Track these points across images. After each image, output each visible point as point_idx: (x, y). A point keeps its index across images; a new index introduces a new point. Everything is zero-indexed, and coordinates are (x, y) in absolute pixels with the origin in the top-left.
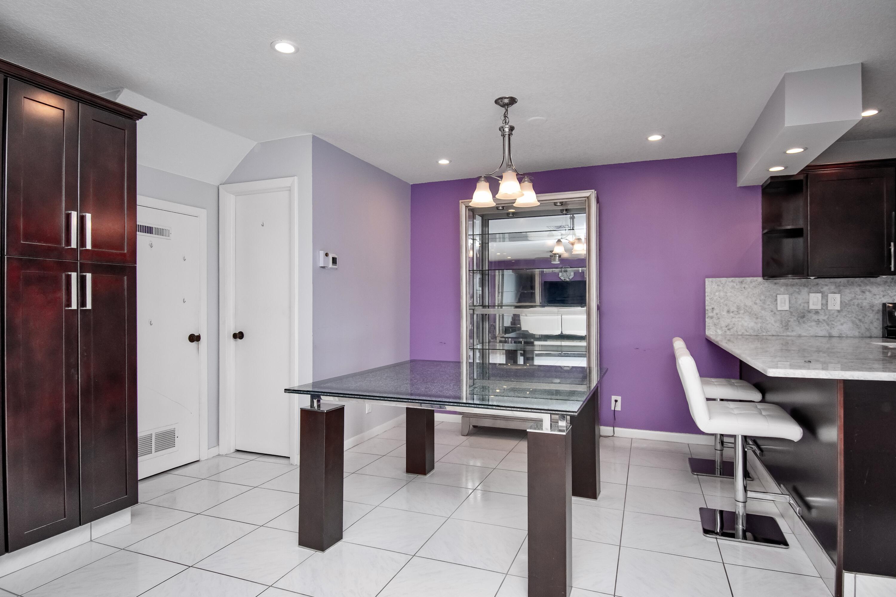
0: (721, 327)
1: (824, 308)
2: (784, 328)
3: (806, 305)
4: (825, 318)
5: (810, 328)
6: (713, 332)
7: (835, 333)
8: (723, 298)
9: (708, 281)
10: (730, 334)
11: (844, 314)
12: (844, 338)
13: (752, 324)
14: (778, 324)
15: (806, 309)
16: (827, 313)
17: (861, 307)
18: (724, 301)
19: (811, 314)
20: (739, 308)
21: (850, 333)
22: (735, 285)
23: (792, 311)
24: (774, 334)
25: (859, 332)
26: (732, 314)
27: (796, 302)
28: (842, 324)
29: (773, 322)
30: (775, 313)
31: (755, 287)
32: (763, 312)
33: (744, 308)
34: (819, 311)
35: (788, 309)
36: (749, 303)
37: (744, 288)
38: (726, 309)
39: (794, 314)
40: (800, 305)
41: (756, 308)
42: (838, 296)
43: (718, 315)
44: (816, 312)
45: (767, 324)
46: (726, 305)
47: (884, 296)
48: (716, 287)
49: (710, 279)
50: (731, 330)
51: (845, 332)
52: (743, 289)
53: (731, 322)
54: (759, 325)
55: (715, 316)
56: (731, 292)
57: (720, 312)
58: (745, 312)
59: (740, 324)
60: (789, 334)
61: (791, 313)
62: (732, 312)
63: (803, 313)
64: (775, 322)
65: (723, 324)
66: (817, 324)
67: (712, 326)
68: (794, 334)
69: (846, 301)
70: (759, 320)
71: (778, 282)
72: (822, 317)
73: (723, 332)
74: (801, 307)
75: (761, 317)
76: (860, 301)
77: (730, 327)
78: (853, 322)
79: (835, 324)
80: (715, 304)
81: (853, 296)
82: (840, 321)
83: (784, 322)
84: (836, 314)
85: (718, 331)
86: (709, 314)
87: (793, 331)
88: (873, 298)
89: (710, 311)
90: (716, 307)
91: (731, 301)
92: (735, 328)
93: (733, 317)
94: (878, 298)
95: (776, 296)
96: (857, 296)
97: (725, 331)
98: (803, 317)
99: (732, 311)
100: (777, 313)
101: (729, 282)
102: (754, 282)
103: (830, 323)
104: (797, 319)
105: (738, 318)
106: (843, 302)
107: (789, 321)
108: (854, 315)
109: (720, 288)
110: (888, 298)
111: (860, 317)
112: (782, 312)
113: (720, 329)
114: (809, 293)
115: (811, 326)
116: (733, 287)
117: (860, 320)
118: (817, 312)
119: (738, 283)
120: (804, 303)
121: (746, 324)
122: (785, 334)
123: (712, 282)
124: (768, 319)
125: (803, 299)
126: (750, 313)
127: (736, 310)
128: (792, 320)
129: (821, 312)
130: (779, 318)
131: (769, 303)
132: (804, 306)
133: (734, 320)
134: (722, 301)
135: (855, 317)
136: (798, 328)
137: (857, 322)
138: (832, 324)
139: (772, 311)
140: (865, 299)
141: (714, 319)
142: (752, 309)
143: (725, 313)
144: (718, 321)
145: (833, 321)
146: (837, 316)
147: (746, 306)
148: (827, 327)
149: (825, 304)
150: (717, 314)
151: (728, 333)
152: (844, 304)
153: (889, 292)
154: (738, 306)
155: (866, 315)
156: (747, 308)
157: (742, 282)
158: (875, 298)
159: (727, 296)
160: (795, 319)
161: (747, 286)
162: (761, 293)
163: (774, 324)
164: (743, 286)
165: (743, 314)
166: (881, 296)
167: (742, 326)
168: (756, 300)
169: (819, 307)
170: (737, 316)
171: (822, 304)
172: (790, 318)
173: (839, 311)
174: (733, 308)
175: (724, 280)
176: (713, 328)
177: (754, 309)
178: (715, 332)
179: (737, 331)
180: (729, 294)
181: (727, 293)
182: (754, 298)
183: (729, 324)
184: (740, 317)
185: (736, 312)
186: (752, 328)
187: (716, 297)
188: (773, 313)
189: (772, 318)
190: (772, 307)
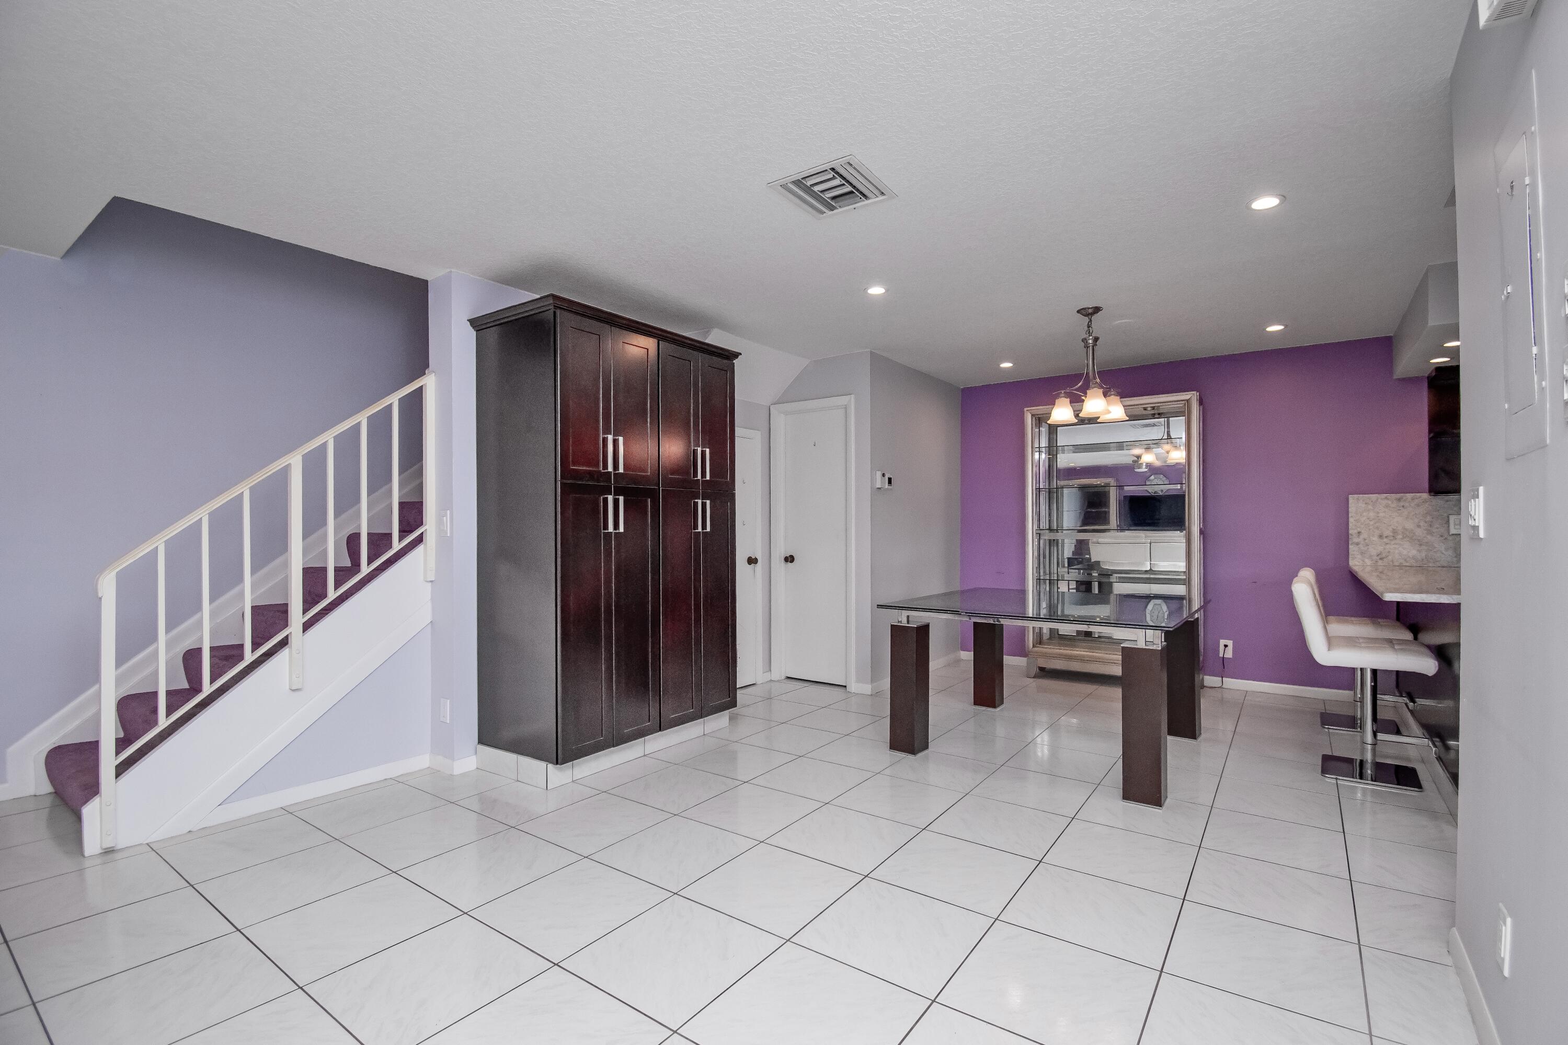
0: (1370, 557)
6: (1359, 562)
8: (1374, 519)
9: (1352, 498)
10: (1383, 564)
13: (1414, 552)
14: (1450, 552)
18: (1375, 523)
20: (1395, 532)
22: (1390, 503)
24: (1445, 565)
26: (1385, 540)
29: (1443, 549)
30: (1446, 539)
31: (1418, 505)
32: (1429, 537)
33: (1402, 533)
36: (1409, 525)
37: (1403, 506)
38: (1377, 532)
41: (1419, 533)
43: (1366, 541)
45: (1435, 552)
46: (1378, 528)
48: (1364, 505)
49: (1356, 496)
50: (1385, 559)
52: (1401, 508)
53: (1385, 549)
54: (1423, 554)
55: (1362, 542)
56: (1385, 512)
57: (1369, 538)
58: (1404, 538)
59: (1397, 552)
62: (1386, 537)
64: (1446, 549)
65: (1373, 551)
67: (1357, 555)
70: (1424, 547)
71: (1451, 499)
73: (1373, 562)
75: (1427, 543)
77: (1384, 555)
80: (1362, 527)
85: (1366, 560)
86: (1354, 539)
89: (1355, 536)
90: (1363, 531)
91: (1385, 524)
92: (1390, 557)
93: (1387, 544)
95: (1448, 517)
97: (1376, 561)
99: (1385, 535)
100: (1449, 538)
101: (1382, 499)
102: (1417, 498)
105: (1394, 544)
109: (1370, 507)
112: (1455, 537)
116: (1387, 506)
119: (1395, 501)
121: (1405, 552)
123: (1358, 499)
124: (1436, 545)
126: (1411, 539)
127: (1391, 534)
130: (1452, 544)
131: (1438, 526)
133: (1388, 547)
134: (1372, 523)
139: (1442, 536)
141: (1361, 546)
142: (1413, 534)
143: (1375, 539)
144: (1366, 548)
147: (1406, 530)
150: (1365, 540)
151: (1380, 562)
154: (1394, 530)
156: (1408, 533)
157: (1399, 500)
159: (1378, 517)
161: (1407, 504)
162: (1427, 513)
163: (1444, 552)
164: (1402, 504)
165: (1402, 539)
167: (1399, 555)
168: (1419, 523)
170: (1393, 542)
174: (1388, 532)
175: (1374, 497)
176: (1359, 556)
177: (1417, 534)
178: (1361, 562)
179: (1392, 561)
180: (1381, 515)
181: (1378, 513)
182: (1416, 520)
183: (1381, 552)
184: (1396, 544)
185: (1392, 538)
186: (1414, 558)
187: (1364, 518)
188: (1443, 538)
189: (1442, 544)
190: (1442, 530)
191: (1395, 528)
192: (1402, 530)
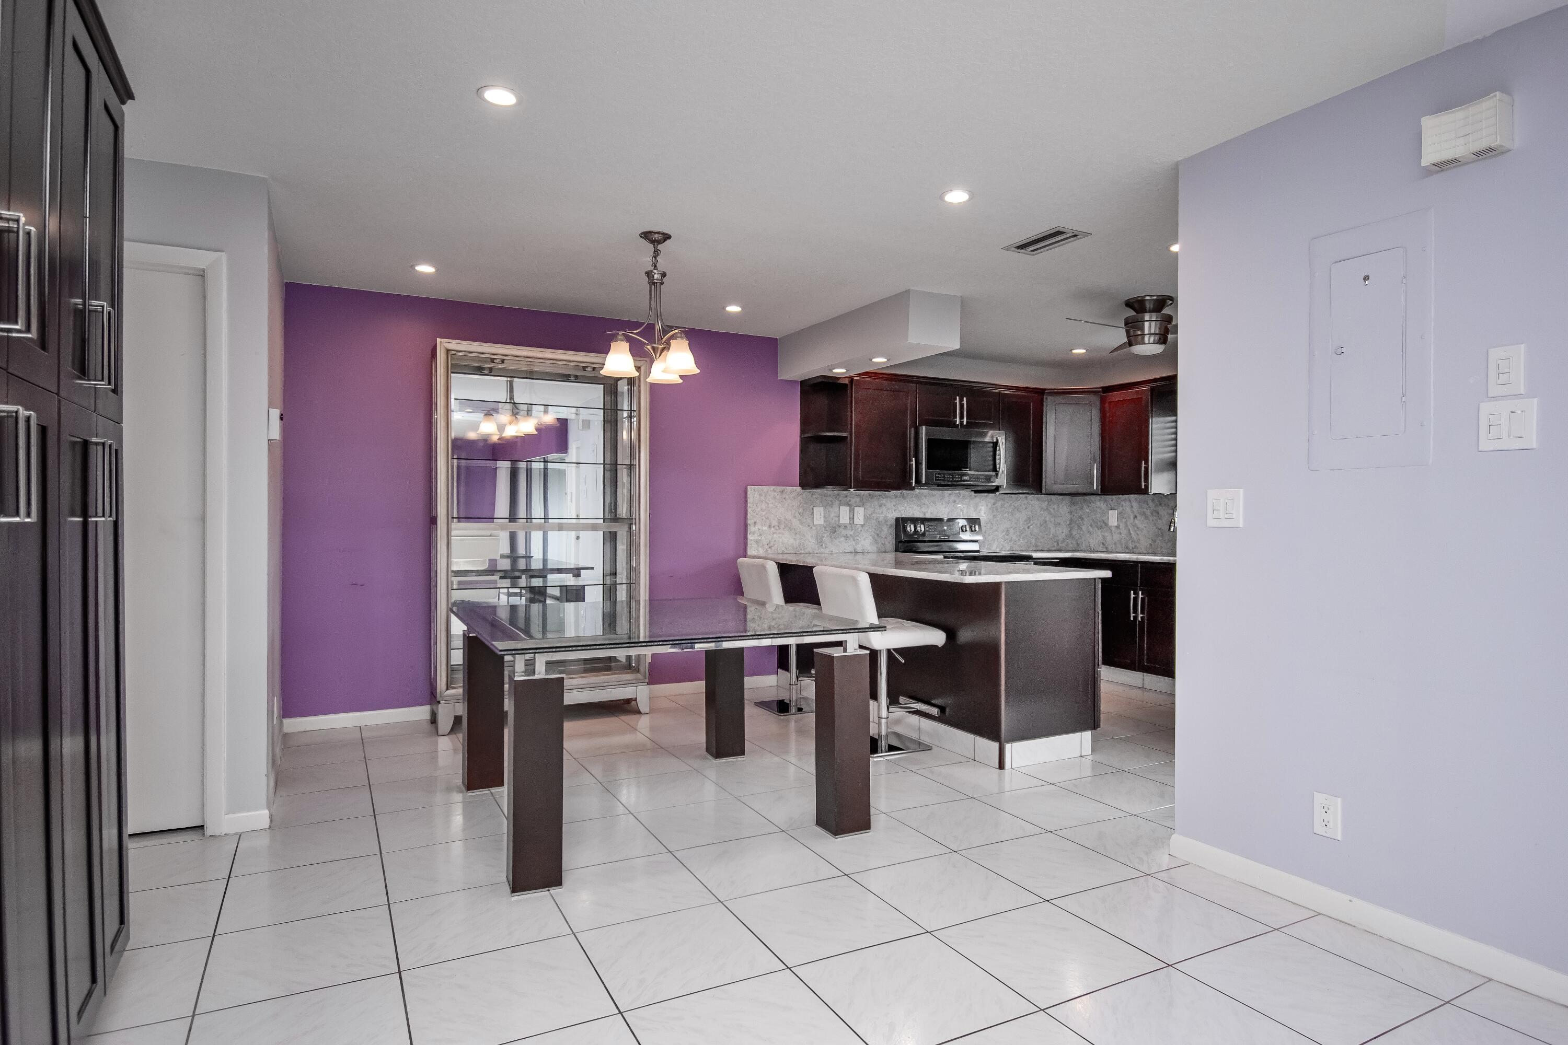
0: (763, 545)
1: (851, 523)
2: (819, 544)
3: (837, 519)
4: (852, 533)
5: (840, 544)
6: (755, 551)
7: (859, 549)
8: (765, 510)
9: (750, 489)
10: (771, 553)
11: (866, 529)
12: (866, 554)
13: (792, 541)
14: (813, 541)
15: (837, 524)
16: (854, 528)
17: (879, 522)
18: (766, 514)
19: (841, 529)
20: (779, 522)
21: (871, 550)
22: (776, 495)
23: (825, 526)
24: (811, 551)
25: (877, 547)
26: (773, 530)
27: (829, 516)
28: (864, 540)
29: (809, 538)
31: (794, 498)
32: (800, 526)
33: (784, 522)
34: (847, 525)
35: (822, 523)
36: (789, 516)
37: (784, 498)
38: (767, 523)
39: (828, 529)
40: (832, 519)
41: (795, 523)
42: (862, 509)
43: (759, 531)
45: (805, 540)
46: (768, 518)
48: (758, 497)
49: (752, 488)
50: (772, 548)
51: (867, 547)
52: (783, 500)
53: (772, 538)
54: (798, 541)
55: (757, 532)
56: (772, 503)
57: (762, 527)
58: (785, 527)
59: (781, 540)
60: (823, 550)
61: (825, 528)
62: (774, 527)
63: (835, 528)
64: (812, 537)
65: (765, 541)
66: (845, 539)
67: (754, 544)
68: (827, 550)
69: (868, 515)
70: (798, 536)
71: (814, 493)
72: (849, 532)
74: (833, 522)
75: (799, 532)
76: (878, 516)
77: (772, 544)
78: (873, 537)
79: (860, 539)
80: (757, 517)
81: (873, 509)
82: (863, 536)
83: (819, 538)
84: (860, 529)
85: (760, 549)
86: (751, 529)
87: (826, 547)
88: (887, 512)
89: (752, 526)
90: (757, 521)
91: (772, 514)
92: (776, 546)
93: (774, 533)
94: (892, 512)
95: (813, 509)
96: (875, 509)
97: (766, 550)
98: (835, 532)
99: (772, 526)
100: (814, 528)
101: (771, 491)
102: (792, 491)
103: (856, 539)
104: (830, 534)
106: (866, 517)
107: (823, 537)
108: (874, 530)
109: (763, 498)
110: (899, 513)
111: (878, 532)
112: (817, 527)
113: (761, 547)
114: (840, 505)
115: (840, 542)
116: (775, 498)
117: (878, 535)
118: (846, 527)
119: (779, 493)
120: (836, 517)
121: (786, 541)
122: (819, 551)
123: (754, 491)
124: (805, 534)
125: (835, 513)
126: (790, 528)
127: (777, 524)
128: (826, 535)
129: (849, 527)
130: (815, 533)
131: (807, 518)
132: (835, 521)
133: (775, 535)
134: (763, 514)
135: (874, 532)
136: (831, 544)
137: (876, 536)
139: (809, 526)
140: (883, 513)
141: (756, 535)
142: (791, 523)
143: (766, 528)
144: (759, 538)
145: (858, 536)
146: (861, 531)
147: (786, 520)
148: (854, 543)
149: (852, 519)
150: (759, 529)
151: (769, 551)
153: (899, 506)
154: (778, 519)
155: (883, 530)
156: (787, 523)
157: (782, 492)
158: (889, 512)
159: (768, 508)
160: (828, 534)
161: (787, 497)
162: (799, 505)
163: (810, 540)
164: (783, 496)
165: (784, 529)
166: (894, 511)
167: (782, 543)
168: (795, 514)
169: (847, 522)
170: (777, 532)
171: (850, 519)
172: (824, 533)
173: (862, 526)
174: (775, 523)
175: (766, 488)
176: (755, 546)
177: (793, 524)
179: (778, 549)
180: (770, 505)
181: (768, 504)
182: (793, 511)
183: (770, 541)
184: (779, 533)
185: (777, 528)
186: (792, 546)
187: (758, 509)
188: (810, 528)
189: (809, 533)
190: (809, 521)
192: (784, 520)
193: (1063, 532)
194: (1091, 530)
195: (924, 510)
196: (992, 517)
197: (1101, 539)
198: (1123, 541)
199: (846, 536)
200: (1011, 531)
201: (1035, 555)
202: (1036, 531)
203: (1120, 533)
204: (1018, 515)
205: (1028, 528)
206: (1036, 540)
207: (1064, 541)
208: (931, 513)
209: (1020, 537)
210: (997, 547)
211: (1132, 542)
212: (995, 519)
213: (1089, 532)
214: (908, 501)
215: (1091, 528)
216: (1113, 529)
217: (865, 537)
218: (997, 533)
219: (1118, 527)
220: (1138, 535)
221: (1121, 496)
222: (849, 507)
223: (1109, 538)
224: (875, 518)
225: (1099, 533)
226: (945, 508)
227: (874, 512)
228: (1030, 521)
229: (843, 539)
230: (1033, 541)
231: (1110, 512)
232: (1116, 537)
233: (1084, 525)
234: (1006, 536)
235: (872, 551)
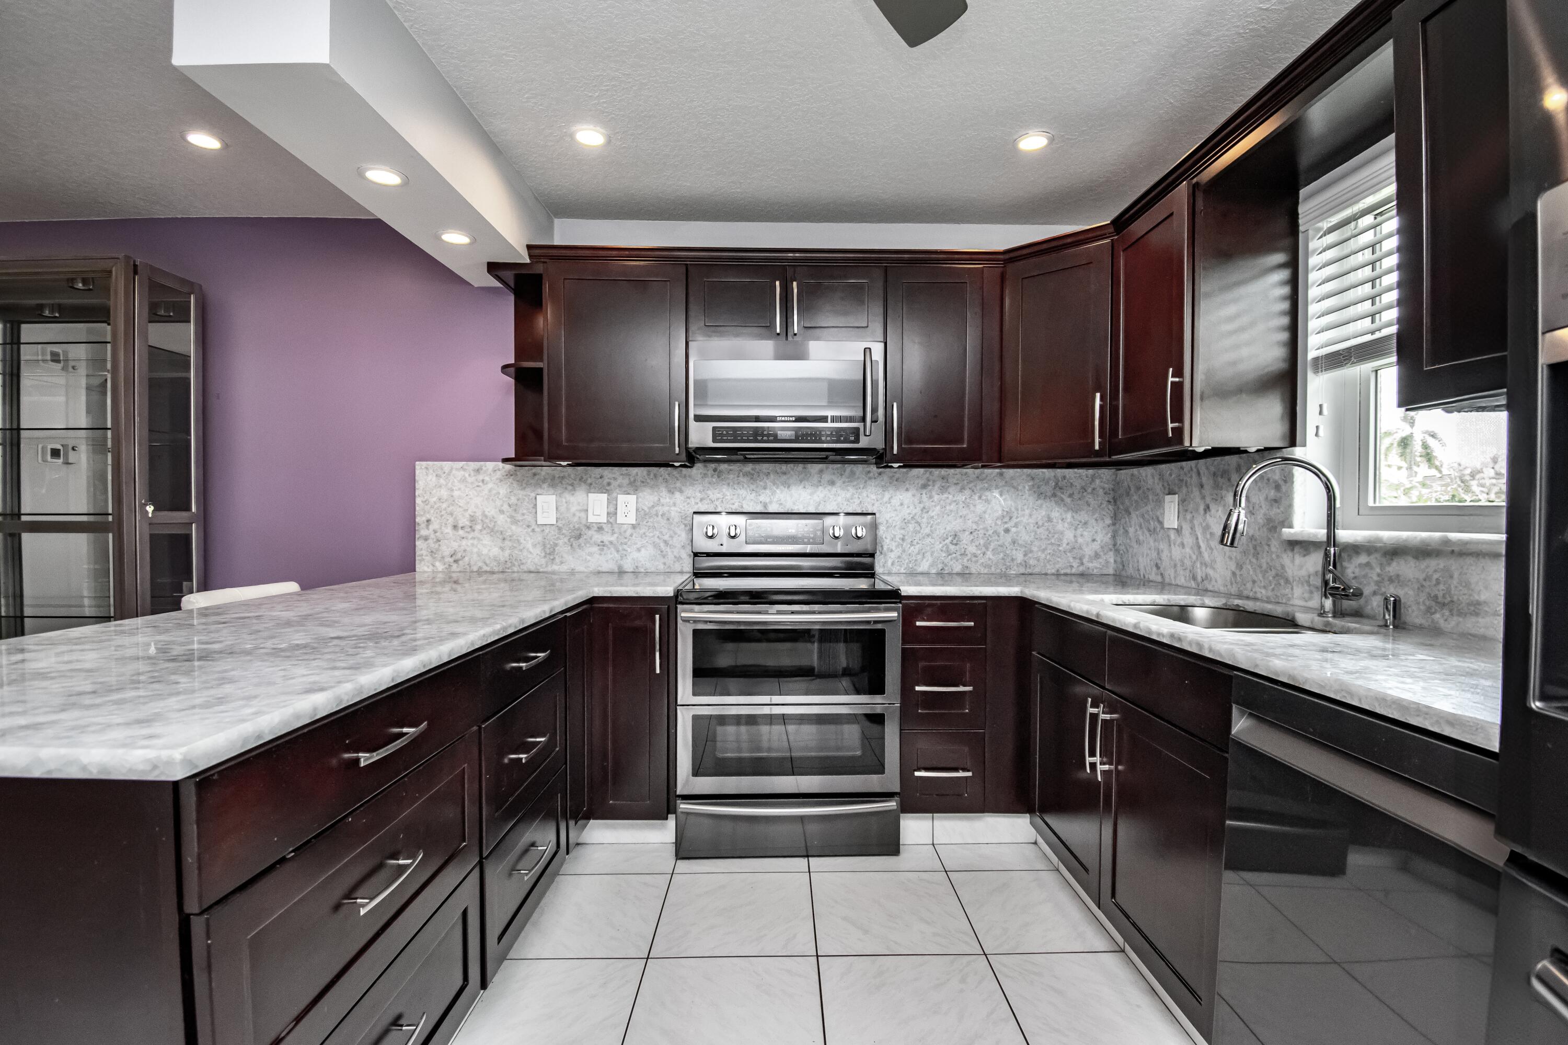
0: (443, 557)
1: (611, 520)
2: (548, 556)
3: (583, 515)
4: (613, 538)
5: (588, 558)
6: (428, 567)
7: (628, 566)
8: (446, 500)
9: (420, 467)
10: (458, 570)
11: (642, 531)
12: (643, 574)
13: (495, 551)
14: (538, 551)
15: (584, 522)
16: (616, 530)
17: (668, 519)
18: (448, 506)
19: (590, 533)
20: (473, 519)
21: (651, 567)
22: (467, 475)
23: (560, 525)
24: (532, 569)
25: (665, 564)
26: (461, 532)
27: (568, 509)
28: (639, 550)
29: (529, 546)
30: (533, 530)
31: (500, 480)
32: (514, 527)
33: (482, 520)
34: (604, 526)
35: (555, 523)
36: (491, 511)
37: (483, 481)
38: (451, 520)
39: (564, 531)
40: (574, 515)
41: (502, 520)
42: (632, 498)
43: (437, 534)
44: (598, 528)
45: (521, 550)
46: (451, 514)
47: (701, 500)
48: (434, 479)
49: (424, 464)
50: (460, 562)
51: (644, 563)
52: (480, 484)
53: (460, 546)
54: (507, 552)
55: (432, 536)
56: (460, 489)
57: (441, 528)
58: (483, 528)
59: (475, 550)
60: (556, 567)
61: (560, 529)
62: (462, 528)
63: (579, 529)
64: (534, 546)
65: (446, 550)
66: (600, 549)
67: (427, 556)
68: (564, 568)
69: (646, 509)
70: (507, 543)
71: (539, 471)
72: (607, 538)
73: (446, 566)
74: (576, 519)
75: (510, 536)
76: (666, 509)
77: (459, 556)
78: (655, 545)
79: (629, 550)
80: (432, 512)
81: (656, 499)
82: (636, 544)
83: (548, 546)
84: (630, 531)
85: (437, 564)
86: (422, 531)
87: (562, 563)
88: (685, 504)
89: (423, 526)
90: (433, 519)
91: (460, 507)
92: (466, 559)
93: (463, 538)
94: (693, 503)
95: (536, 498)
96: (661, 499)
97: (450, 565)
98: (579, 536)
99: (460, 525)
100: (537, 529)
101: (457, 469)
102: (499, 470)
103: (620, 548)
104: (569, 540)
105: (471, 539)
106: (640, 510)
107: (556, 545)
108: (657, 533)
109: (442, 481)
110: (708, 504)
111: (666, 537)
112: (544, 528)
113: (440, 561)
114: (589, 492)
115: (591, 554)
116: (463, 480)
117: (666, 542)
118: (600, 529)
119: (472, 473)
120: (580, 511)
121: (485, 551)
122: (549, 569)
123: (427, 468)
124: (522, 541)
125: (579, 504)
126: (492, 530)
127: (468, 523)
128: (560, 542)
129: (607, 528)
130: (540, 539)
131: (525, 511)
132: (579, 516)
133: (464, 542)
134: (444, 506)
135: (658, 537)
136: (570, 558)
137: (662, 545)
138: (624, 550)
139: (528, 526)
140: (675, 504)
141: (430, 541)
142: (495, 522)
143: (449, 530)
144: (437, 546)
145: (626, 544)
146: (631, 535)
147: (486, 516)
148: (617, 556)
149: (612, 514)
150: (435, 532)
151: (455, 567)
152: (642, 513)
153: (709, 492)
154: (471, 516)
155: (675, 534)
156: (487, 521)
157: (478, 470)
158: (689, 503)
159: (452, 496)
160: (566, 540)
161: (487, 478)
162: (510, 492)
163: (531, 550)
164: (481, 477)
165: (481, 531)
166: (698, 501)
167: (479, 554)
168: (502, 506)
169: (603, 519)
170: (470, 536)
171: (608, 514)
172: (558, 538)
173: (634, 527)
174: (464, 521)
175: (447, 465)
176: (428, 558)
177: (499, 522)
178: (431, 567)
179: (469, 564)
180: (456, 493)
181: (452, 490)
182: (499, 503)
183: (455, 551)
184: (473, 538)
185: (469, 529)
186: (495, 559)
187: (434, 499)
188: (530, 530)
189: (528, 539)
190: (529, 518)
191: (472, 514)
192: (480, 518)
193: (1094, 540)
194: (1141, 538)
195: (762, 498)
196: (918, 510)
197: (1154, 555)
198: (1188, 563)
199: (602, 545)
200: (965, 538)
201: (908, 590)
202: (1025, 537)
203: (1183, 545)
204: (980, 507)
205: (1007, 531)
206: (1025, 555)
207: (1097, 556)
208: (781, 504)
209: (987, 549)
210: (931, 565)
211: (1201, 563)
212: (925, 515)
213: (1138, 542)
214: (729, 484)
215: (1140, 533)
216: (1173, 535)
217: (638, 546)
218: (929, 540)
219: (1178, 531)
220: (1211, 549)
221: (1184, 464)
222: (606, 495)
223: (1165, 555)
224: (660, 513)
225: (1152, 543)
226: (811, 494)
227: (658, 503)
228: (1011, 518)
229: (595, 549)
230: (1019, 557)
231: (1168, 498)
232: (1177, 552)
233: (1131, 526)
234: (952, 547)
235: (653, 569)
